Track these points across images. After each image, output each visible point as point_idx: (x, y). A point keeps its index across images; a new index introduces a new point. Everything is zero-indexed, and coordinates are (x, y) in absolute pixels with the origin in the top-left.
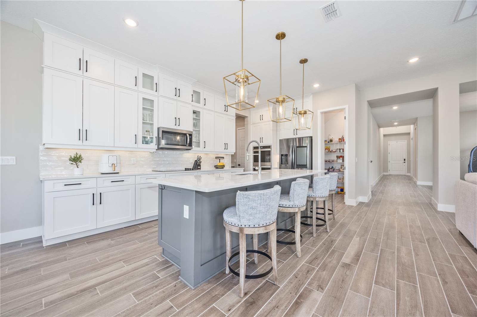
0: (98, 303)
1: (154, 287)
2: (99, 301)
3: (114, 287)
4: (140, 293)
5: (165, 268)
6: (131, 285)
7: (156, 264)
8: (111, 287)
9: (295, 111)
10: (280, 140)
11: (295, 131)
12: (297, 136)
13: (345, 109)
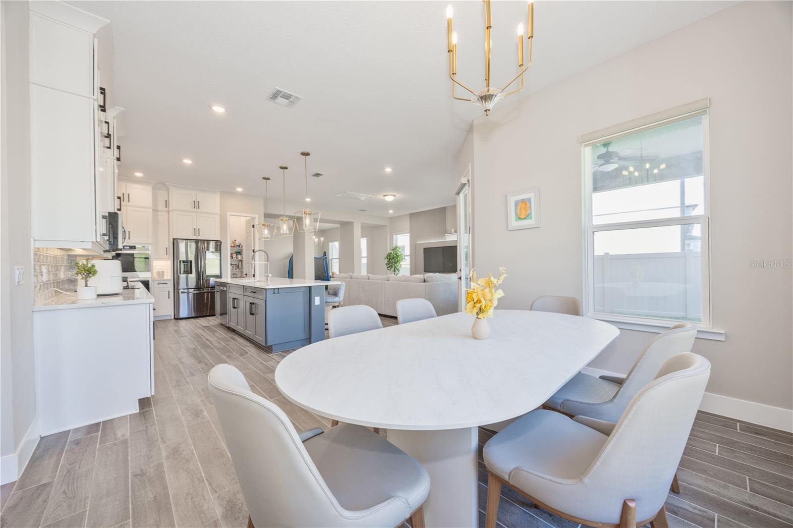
9: (196, 205)
10: (174, 239)
11: (197, 231)
12: (199, 238)
13: (255, 218)
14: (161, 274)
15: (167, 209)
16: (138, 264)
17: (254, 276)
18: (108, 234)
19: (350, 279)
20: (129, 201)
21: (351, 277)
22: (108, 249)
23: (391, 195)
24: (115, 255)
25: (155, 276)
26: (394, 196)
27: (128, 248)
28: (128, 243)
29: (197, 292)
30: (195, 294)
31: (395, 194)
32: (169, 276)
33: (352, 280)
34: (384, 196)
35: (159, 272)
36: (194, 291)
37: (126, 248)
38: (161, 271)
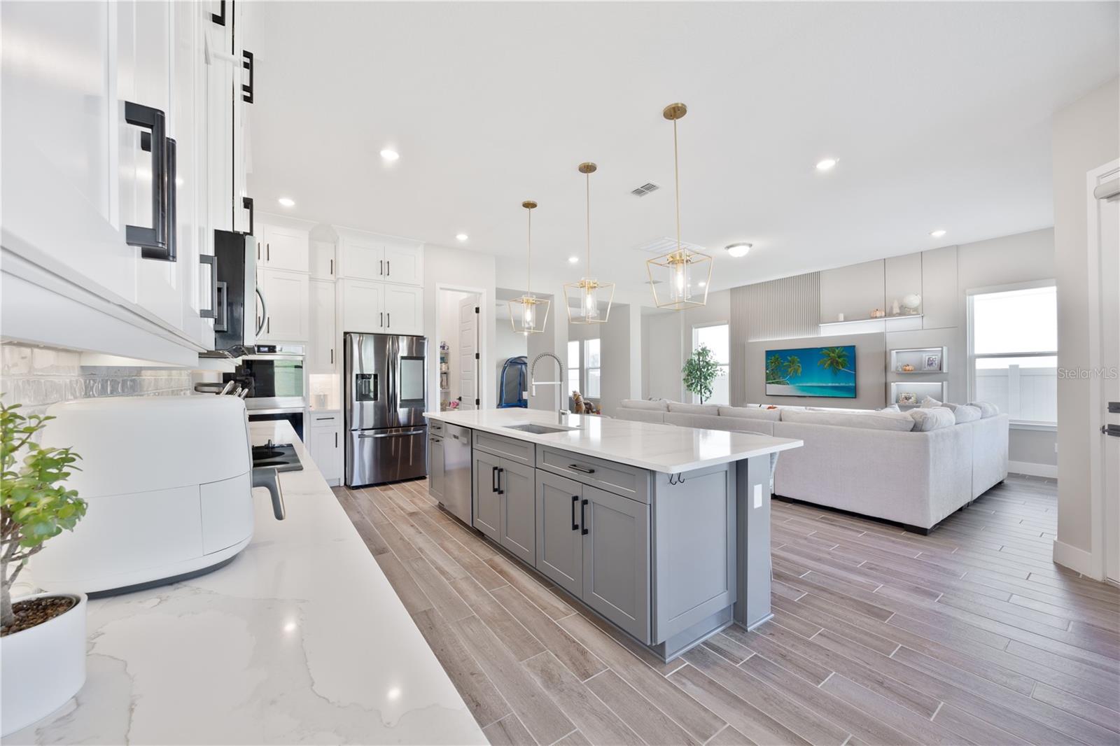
0: (870, 730)
1: (787, 660)
2: (867, 730)
3: (815, 720)
4: (812, 674)
5: (721, 654)
6: (796, 693)
7: (707, 667)
8: (819, 726)
9: (385, 268)
10: (346, 333)
11: (384, 318)
12: (388, 331)
13: (481, 294)
14: (322, 400)
15: (332, 277)
16: (281, 379)
17: (478, 402)
18: (216, 314)
19: (666, 412)
20: (268, 259)
21: (668, 407)
22: (212, 348)
23: (744, 244)
24: (241, 364)
25: (312, 402)
26: (751, 245)
27: (266, 349)
28: (264, 339)
29: (383, 435)
30: (379, 441)
31: (750, 242)
32: (336, 404)
33: (670, 413)
34: (728, 247)
35: (320, 396)
36: (376, 434)
37: (262, 349)
38: (322, 394)
